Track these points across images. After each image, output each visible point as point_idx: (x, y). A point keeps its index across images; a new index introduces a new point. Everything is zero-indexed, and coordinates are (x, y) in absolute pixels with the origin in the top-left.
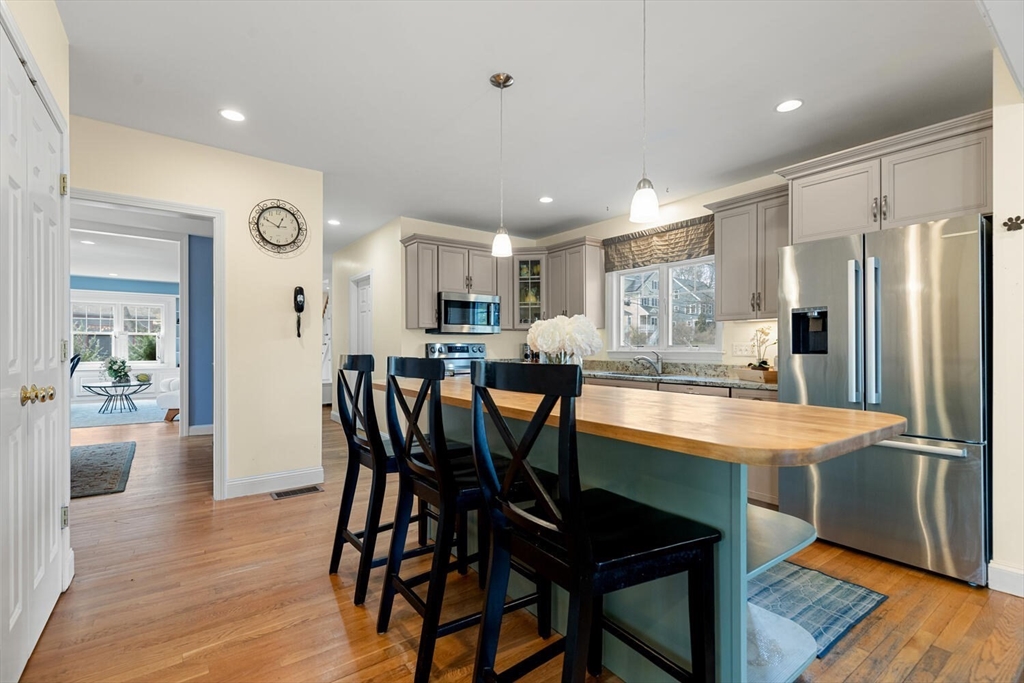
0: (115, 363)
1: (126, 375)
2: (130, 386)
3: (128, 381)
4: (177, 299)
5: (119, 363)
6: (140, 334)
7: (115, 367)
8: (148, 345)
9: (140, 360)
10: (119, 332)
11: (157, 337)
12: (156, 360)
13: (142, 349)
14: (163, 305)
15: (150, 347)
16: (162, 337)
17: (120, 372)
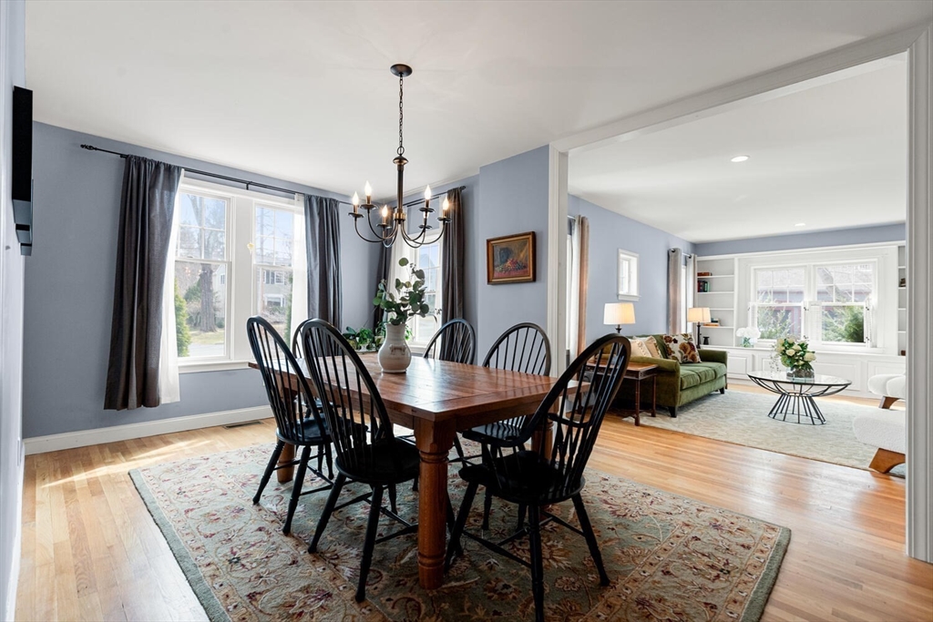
0: (791, 345)
1: (807, 365)
2: (813, 385)
3: (810, 375)
4: (901, 248)
5: (796, 347)
6: (840, 304)
7: (791, 352)
8: (851, 321)
9: (839, 340)
10: (810, 302)
11: (865, 309)
12: (862, 341)
13: (843, 325)
14: (876, 260)
15: (854, 322)
16: (873, 309)
17: (797, 361)
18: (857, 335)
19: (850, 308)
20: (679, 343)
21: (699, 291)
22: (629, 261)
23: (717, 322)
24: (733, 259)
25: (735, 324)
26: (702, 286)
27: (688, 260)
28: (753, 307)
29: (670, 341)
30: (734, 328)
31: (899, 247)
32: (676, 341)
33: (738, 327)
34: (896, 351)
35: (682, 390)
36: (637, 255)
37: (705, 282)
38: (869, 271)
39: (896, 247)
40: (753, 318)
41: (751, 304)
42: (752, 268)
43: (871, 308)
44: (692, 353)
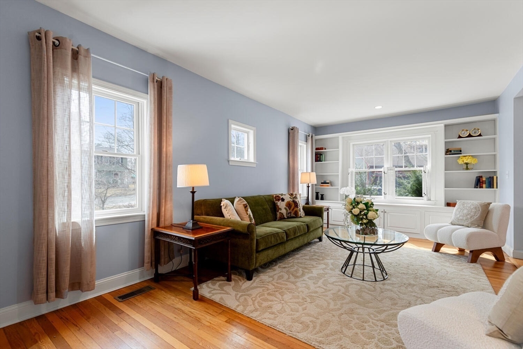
6: (407, 169)
8: (414, 181)
9: (407, 196)
10: (387, 168)
11: (423, 172)
12: (421, 196)
13: (409, 184)
14: (430, 136)
15: (416, 182)
16: (428, 172)
17: (362, 219)
18: (418, 192)
19: (414, 172)
20: (286, 201)
21: (316, 161)
22: (248, 133)
23: (328, 183)
24: (338, 137)
25: (339, 185)
26: (318, 157)
27: (308, 137)
28: (352, 172)
29: (279, 200)
30: (339, 187)
31: (446, 126)
32: (283, 200)
33: (343, 187)
34: (443, 203)
35: (257, 252)
36: (255, 128)
37: (321, 155)
38: (425, 142)
39: (443, 125)
40: (352, 180)
41: (350, 170)
42: (351, 144)
43: (427, 172)
44: (296, 209)
